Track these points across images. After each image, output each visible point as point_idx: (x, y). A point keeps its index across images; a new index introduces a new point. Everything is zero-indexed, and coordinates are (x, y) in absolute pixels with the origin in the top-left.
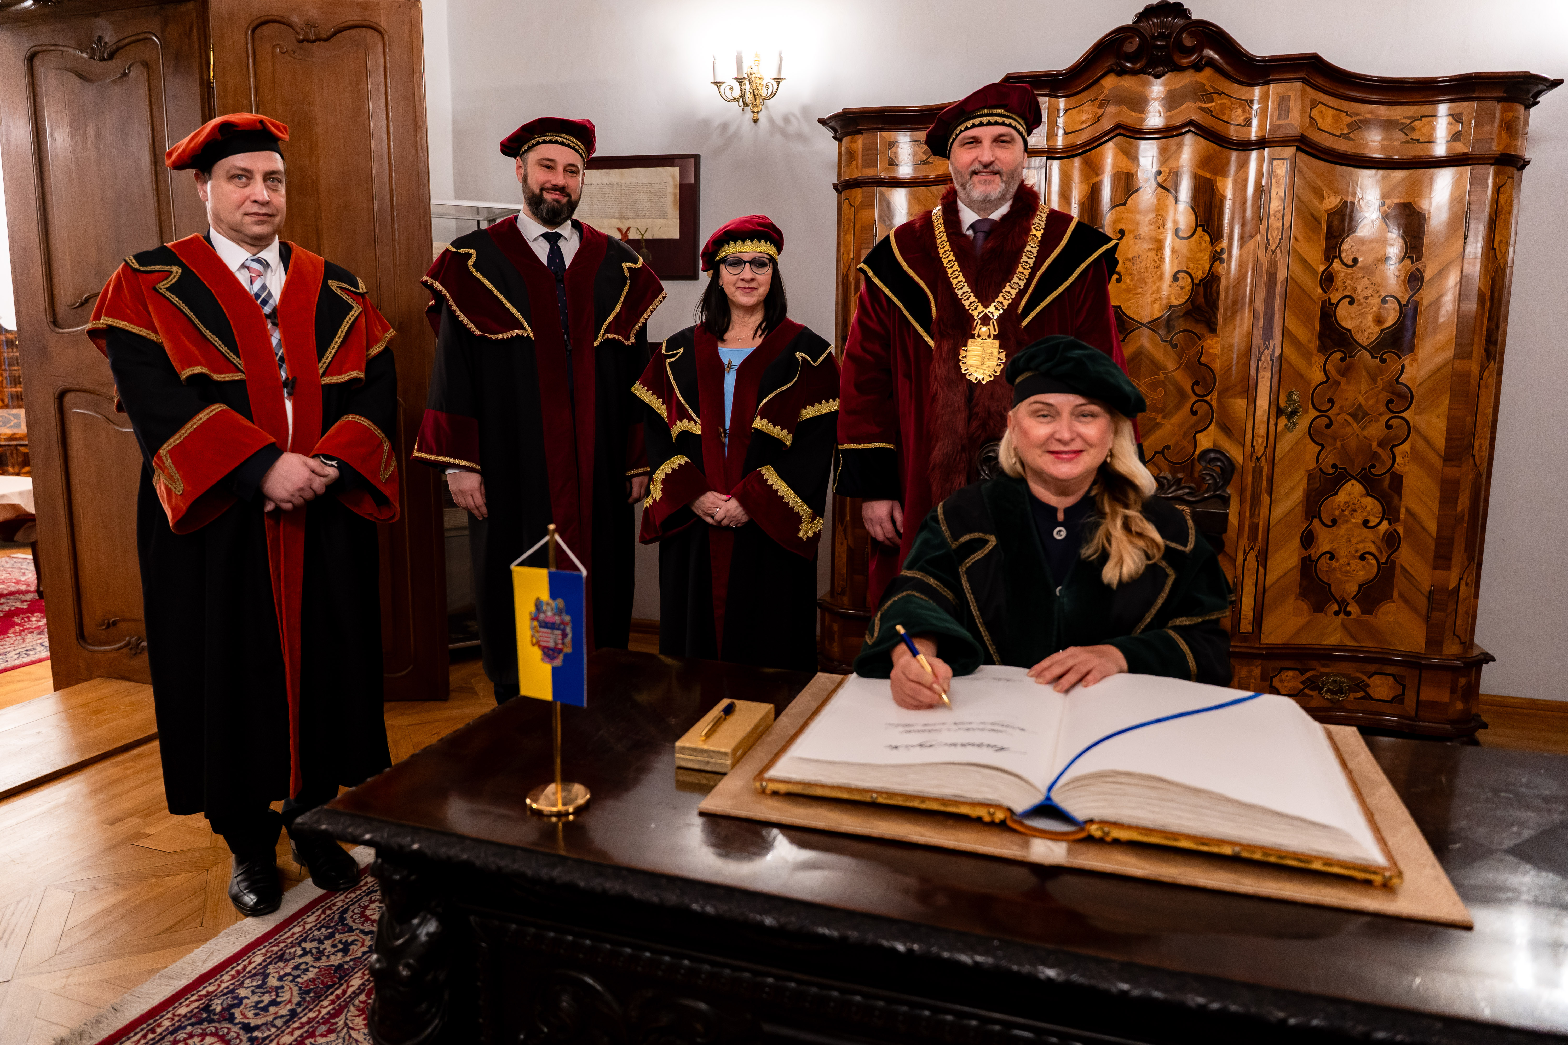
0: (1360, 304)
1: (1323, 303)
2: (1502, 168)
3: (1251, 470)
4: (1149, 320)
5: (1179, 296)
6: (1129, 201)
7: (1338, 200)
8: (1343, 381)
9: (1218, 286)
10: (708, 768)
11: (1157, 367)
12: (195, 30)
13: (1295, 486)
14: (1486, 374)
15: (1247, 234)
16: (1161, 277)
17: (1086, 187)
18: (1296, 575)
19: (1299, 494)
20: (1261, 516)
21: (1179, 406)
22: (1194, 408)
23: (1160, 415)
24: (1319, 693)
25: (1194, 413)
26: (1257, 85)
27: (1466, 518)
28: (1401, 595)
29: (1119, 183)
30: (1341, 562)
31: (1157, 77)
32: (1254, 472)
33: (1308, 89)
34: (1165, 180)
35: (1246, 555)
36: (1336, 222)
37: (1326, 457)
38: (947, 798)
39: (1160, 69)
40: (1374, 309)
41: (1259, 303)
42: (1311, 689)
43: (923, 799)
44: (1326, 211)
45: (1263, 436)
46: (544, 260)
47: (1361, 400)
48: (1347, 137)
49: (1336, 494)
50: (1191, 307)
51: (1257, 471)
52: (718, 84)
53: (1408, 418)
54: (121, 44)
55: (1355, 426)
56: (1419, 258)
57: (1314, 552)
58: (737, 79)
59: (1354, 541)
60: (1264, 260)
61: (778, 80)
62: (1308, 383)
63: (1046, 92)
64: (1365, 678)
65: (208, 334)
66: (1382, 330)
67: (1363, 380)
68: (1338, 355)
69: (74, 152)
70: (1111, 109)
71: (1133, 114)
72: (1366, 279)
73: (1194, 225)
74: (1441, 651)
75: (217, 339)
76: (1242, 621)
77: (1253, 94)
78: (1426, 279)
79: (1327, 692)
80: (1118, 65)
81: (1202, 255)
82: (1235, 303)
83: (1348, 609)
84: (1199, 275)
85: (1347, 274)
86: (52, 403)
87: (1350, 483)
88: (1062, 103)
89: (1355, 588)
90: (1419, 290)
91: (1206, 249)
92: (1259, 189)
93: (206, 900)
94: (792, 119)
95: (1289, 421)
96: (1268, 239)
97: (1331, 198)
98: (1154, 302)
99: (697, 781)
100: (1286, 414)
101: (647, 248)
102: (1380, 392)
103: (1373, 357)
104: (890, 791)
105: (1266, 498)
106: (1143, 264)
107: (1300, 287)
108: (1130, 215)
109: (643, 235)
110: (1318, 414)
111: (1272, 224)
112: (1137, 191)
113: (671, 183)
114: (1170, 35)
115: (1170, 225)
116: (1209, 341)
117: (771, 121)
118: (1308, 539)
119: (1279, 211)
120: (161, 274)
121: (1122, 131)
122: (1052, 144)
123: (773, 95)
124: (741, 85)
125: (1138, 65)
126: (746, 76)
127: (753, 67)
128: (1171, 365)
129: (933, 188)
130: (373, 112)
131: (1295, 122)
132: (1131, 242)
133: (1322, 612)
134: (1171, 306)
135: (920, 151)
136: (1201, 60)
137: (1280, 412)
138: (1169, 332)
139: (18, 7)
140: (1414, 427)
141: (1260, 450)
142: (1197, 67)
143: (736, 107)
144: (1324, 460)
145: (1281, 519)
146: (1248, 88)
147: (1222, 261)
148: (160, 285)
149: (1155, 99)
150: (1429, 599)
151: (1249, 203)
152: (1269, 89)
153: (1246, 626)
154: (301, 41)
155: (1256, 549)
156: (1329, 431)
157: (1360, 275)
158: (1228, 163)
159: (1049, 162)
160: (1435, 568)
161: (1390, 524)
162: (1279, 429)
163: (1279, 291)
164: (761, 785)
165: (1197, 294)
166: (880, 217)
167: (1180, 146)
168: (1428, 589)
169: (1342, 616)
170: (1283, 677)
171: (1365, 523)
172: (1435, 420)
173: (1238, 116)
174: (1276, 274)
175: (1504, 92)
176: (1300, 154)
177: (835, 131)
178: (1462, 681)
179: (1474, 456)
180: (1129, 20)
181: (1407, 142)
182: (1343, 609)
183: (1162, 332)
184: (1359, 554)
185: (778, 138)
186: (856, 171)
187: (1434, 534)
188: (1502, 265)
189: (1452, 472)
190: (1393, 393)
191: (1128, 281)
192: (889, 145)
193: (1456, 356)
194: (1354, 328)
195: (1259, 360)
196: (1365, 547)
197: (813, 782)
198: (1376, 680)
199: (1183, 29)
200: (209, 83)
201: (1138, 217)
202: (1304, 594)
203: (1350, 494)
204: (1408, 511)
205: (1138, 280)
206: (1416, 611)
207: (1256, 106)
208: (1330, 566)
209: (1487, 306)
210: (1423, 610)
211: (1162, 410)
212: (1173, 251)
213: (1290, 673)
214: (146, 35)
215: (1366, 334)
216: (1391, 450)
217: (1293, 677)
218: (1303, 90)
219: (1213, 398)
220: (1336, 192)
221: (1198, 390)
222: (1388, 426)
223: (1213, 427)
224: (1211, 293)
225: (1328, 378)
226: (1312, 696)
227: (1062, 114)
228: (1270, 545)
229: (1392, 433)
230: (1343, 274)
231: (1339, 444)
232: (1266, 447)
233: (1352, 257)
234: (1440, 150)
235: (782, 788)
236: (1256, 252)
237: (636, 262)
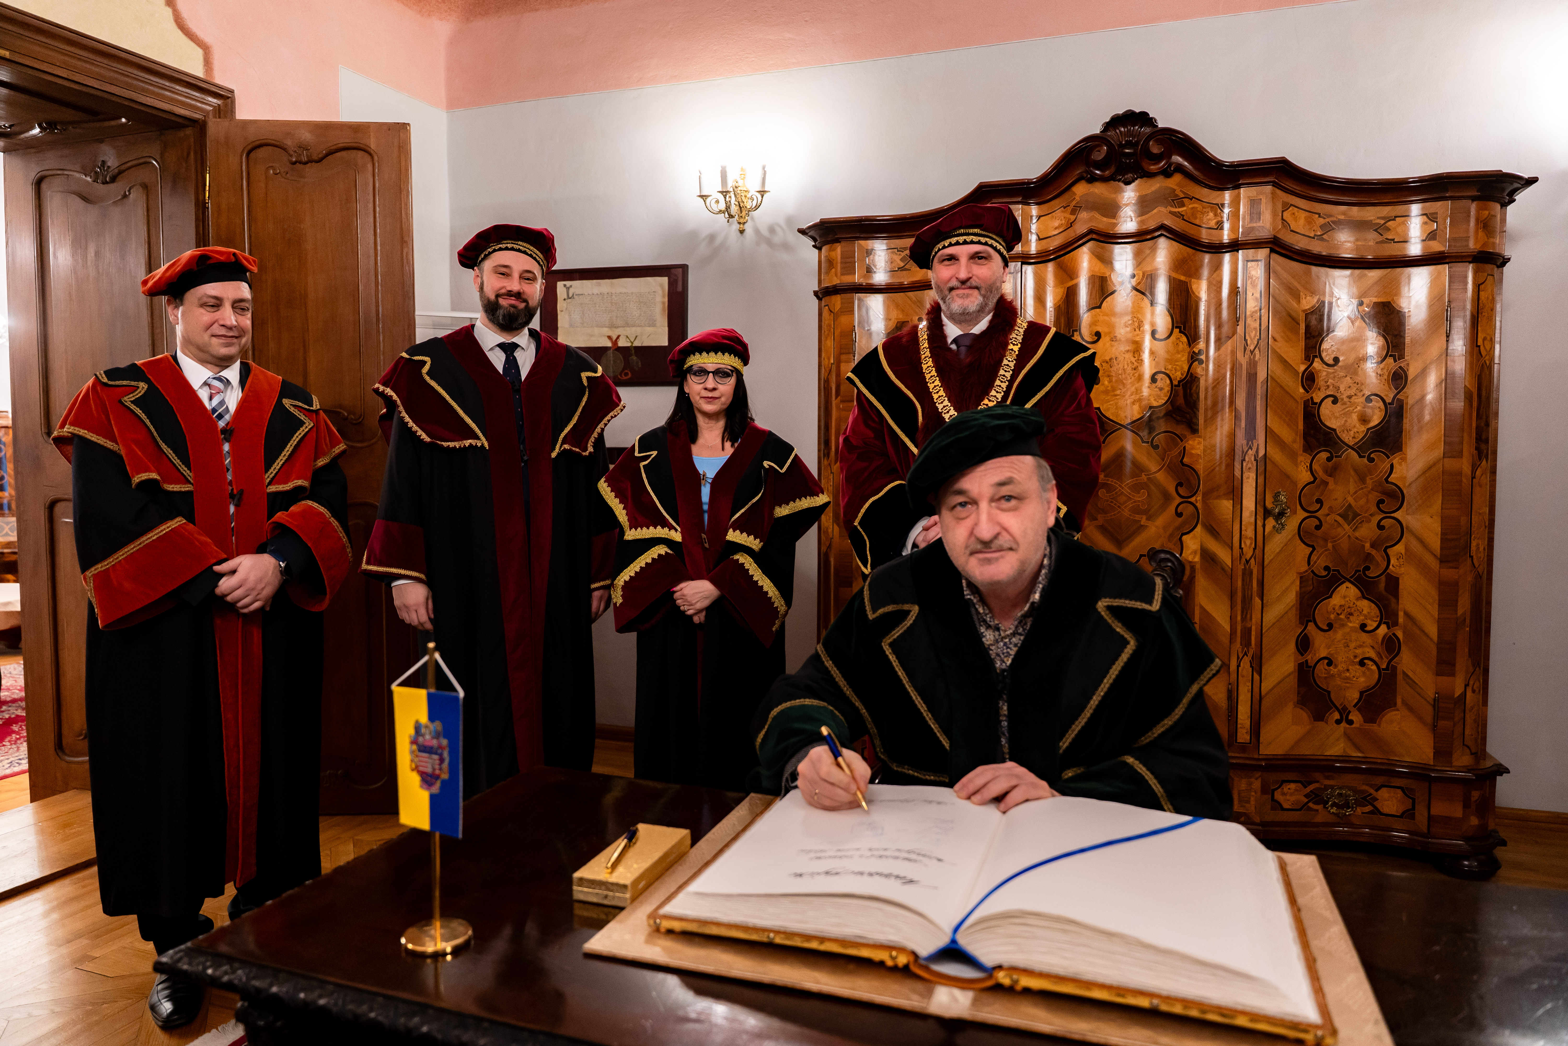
0: (1345, 404)
1: (1306, 403)
2: (1480, 265)
3: (1240, 573)
4: (1129, 421)
5: (1159, 396)
6: (1104, 304)
7: (1316, 300)
8: (1331, 480)
9: (1198, 387)
10: (606, 902)
11: (1138, 468)
12: (192, 154)
13: (1287, 589)
14: (1478, 473)
15: (1223, 336)
16: (1140, 378)
17: (1061, 291)
18: (1293, 681)
19: (1291, 597)
20: (1254, 620)
21: (1164, 507)
22: (1179, 510)
23: (1144, 517)
24: (1324, 807)
25: (1179, 515)
26: (1228, 189)
27: (1468, 621)
28: (1404, 703)
29: (1093, 287)
30: (1340, 668)
31: (1127, 183)
32: (1244, 574)
33: (1279, 192)
34: (1139, 283)
35: (1239, 661)
36: (1314, 322)
37: (1318, 559)
38: (848, 939)
39: (1129, 176)
40: (1359, 408)
41: (1241, 403)
42: (1315, 803)
43: (822, 940)
44: (1304, 311)
45: (1251, 538)
46: (500, 369)
47: (1350, 499)
48: (1320, 238)
49: (1331, 597)
50: (1170, 408)
51: (1247, 574)
52: (704, 197)
53: (1400, 519)
54: (123, 167)
55: (1346, 526)
56: (1402, 356)
57: (1311, 658)
58: (722, 192)
59: (1352, 645)
60: (1243, 360)
61: (762, 193)
62: (1295, 483)
63: (1020, 199)
64: (1372, 791)
65: (164, 446)
66: (1368, 429)
67: (1351, 480)
68: (1324, 455)
69: (75, 271)
70: (1084, 215)
71: (1105, 219)
72: (1348, 378)
73: (1170, 327)
74: (1451, 763)
75: (171, 452)
76: (1239, 730)
77: (1224, 197)
78: (1410, 378)
79: (1332, 806)
80: (1087, 172)
81: (1179, 356)
82: (1215, 404)
83: (1350, 717)
84: (1178, 376)
85: (1328, 373)
86: (42, 513)
87: (1344, 585)
88: (1034, 210)
89: (1356, 695)
90: (1403, 388)
91: (1183, 350)
92: (1234, 290)
93: (140, 1030)
94: (778, 229)
95: (1277, 523)
96: (1245, 340)
97: (1308, 298)
98: (1133, 403)
99: (595, 916)
100: (1273, 515)
101: (636, 356)
102: (1369, 492)
103: (1360, 456)
104: (789, 930)
105: (1257, 601)
106: (1121, 366)
107: (1281, 387)
108: (1105, 318)
109: (632, 343)
110: (1307, 514)
111: (1249, 325)
112: (1113, 293)
113: (660, 292)
114: (1137, 143)
115: (1147, 328)
116: (1190, 442)
117: (757, 231)
118: (1304, 644)
119: (1256, 312)
120: (127, 388)
121: (1094, 236)
122: (1026, 249)
123: (757, 207)
124: (725, 198)
125: (1107, 172)
126: (731, 190)
127: (739, 180)
128: (1153, 467)
129: (910, 294)
130: (361, 229)
131: (1265, 225)
132: (1108, 344)
133: (1322, 720)
134: (1151, 407)
135: (897, 258)
136: (1170, 165)
137: (1267, 513)
138: (1150, 433)
139: (27, 135)
140: (1407, 528)
141: (1248, 552)
142: (1167, 173)
143: (722, 218)
144: (1315, 562)
145: (1274, 624)
146: (1219, 192)
147: (1201, 362)
148: (126, 398)
149: (1127, 205)
150: (1434, 706)
151: (1225, 305)
152: (1239, 194)
153: (1243, 736)
154: (294, 163)
155: (1250, 654)
156: (1319, 533)
157: (1342, 374)
158: (1201, 266)
159: (1024, 267)
160: (1438, 674)
161: (1389, 628)
162: (1267, 530)
163: (1260, 390)
164: (655, 922)
165: (1176, 395)
166: (859, 323)
167: (1154, 249)
168: (1433, 696)
169: (1344, 725)
170: (1285, 790)
171: (1363, 627)
172: (1428, 520)
173: (1210, 219)
174: (1256, 374)
175: (1477, 192)
176: (1274, 255)
177: (815, 240)
178: (1475, 795)
179: (1471, 557)
180: (1097, 130)
181: (1382, 242)
182: (1344, 718)
183: (1144, 434)
184: (1358, 660)
185: (764, 247)
186: (835, 278)
187: (1435, 638)
188: (1488, 363)
189: (1450, 574)
190: (1384, 493)
191: (1106, 383)
192: (867, 252)
193: (1445, 456)
194: (1339, 427)
195: (1244, 460)
196: (1364, 653)
197: (709, 920)
198: (1384, 793)
199: (1150, 137)
200: (204, 203)
201: (1113, 319)
202: (1302, 702)
203: (1345, 597)
204: (1407, 614)
205: (1116, 381)
206: (1421, 719)
207: (1226, 210)
208: (1328, 672)
209: (1475, 404)
210: (1429, 718)
211: (1145, 512)
212: (1152, 353)
213: (1293, 786)
214: (148, 160)
215: (1352, 433)
216: (1385, 551)
217: (1296, 790)
218: (1273, 193)
219: (1198, 499)
220: (1313, 293)
221: (1182, 491)
222: (1380, 527)
223: (1199, 528)
224: (1191, 395)
225: (1315, 479)
226: (1317, 810)
227: (1034, 221)
228: (1264, 651)
229: (1385, 533)
230: (1325, 373)
231: (1330, 545)
232: (1255, 549)
233: (1333, 356)
234: (1415, 249)
235: (677, 926)
236: (1233, 353)
237: (596, 371)
